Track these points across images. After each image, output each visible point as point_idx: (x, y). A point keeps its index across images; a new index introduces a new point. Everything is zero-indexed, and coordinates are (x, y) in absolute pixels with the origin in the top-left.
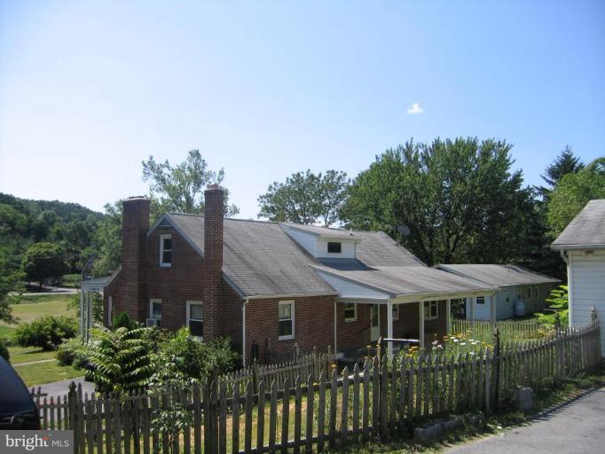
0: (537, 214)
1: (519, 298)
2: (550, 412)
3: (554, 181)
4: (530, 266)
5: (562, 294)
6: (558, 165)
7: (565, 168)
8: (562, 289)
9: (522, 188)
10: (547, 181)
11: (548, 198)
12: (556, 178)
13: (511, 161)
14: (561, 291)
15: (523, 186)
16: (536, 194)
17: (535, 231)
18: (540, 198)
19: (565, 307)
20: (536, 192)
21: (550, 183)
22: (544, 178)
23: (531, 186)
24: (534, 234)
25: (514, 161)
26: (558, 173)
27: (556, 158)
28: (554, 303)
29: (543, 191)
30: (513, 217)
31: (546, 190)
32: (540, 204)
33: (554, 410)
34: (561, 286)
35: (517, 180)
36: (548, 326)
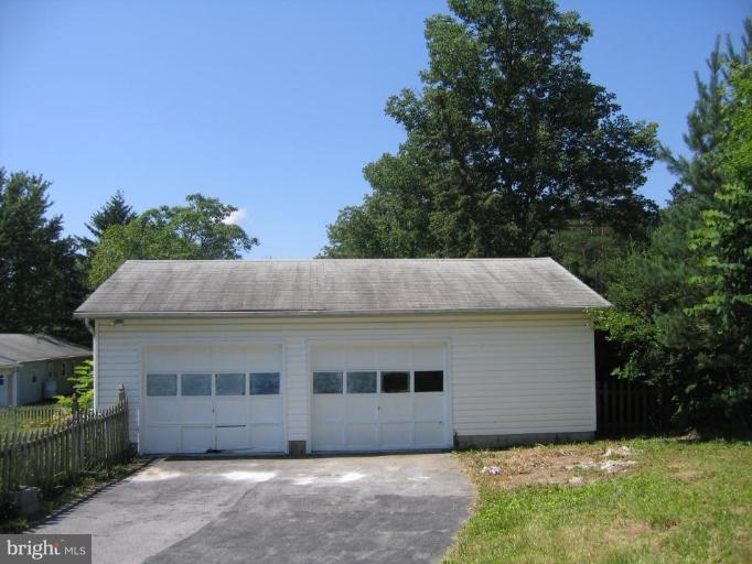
0: (78, 272)
1: (50, 375)
2: (61, 513)
3: (101, 231)
4: (69, 335)
5: (88, 371)
6: (106, 212)
7: (114, 217)
8: (88, 365)
9: (61, 238)
10: (92, 231)
11: (92, 252)
12: (104, 228)
13: (49, 203)
14: (87, 368)
15: (63, 235)
16: (78, 247)
17: (75, 292)
18: (83, 252)
19: (90, 386)
20: (79, 244)
21: (96, 234)
22: (89, 227)
23: (72, 237)
24: (73, 295)
25: (52, 203)
26: (106, 222)
27: (104, 204)
28: (79, 383)
29: (86, 243)
30: (47, 275)
31: (90, 242)
32: (82, 258)
33: (66, 511)
34: (87, 362)
35: (55, 227)
36: (65, 411)
